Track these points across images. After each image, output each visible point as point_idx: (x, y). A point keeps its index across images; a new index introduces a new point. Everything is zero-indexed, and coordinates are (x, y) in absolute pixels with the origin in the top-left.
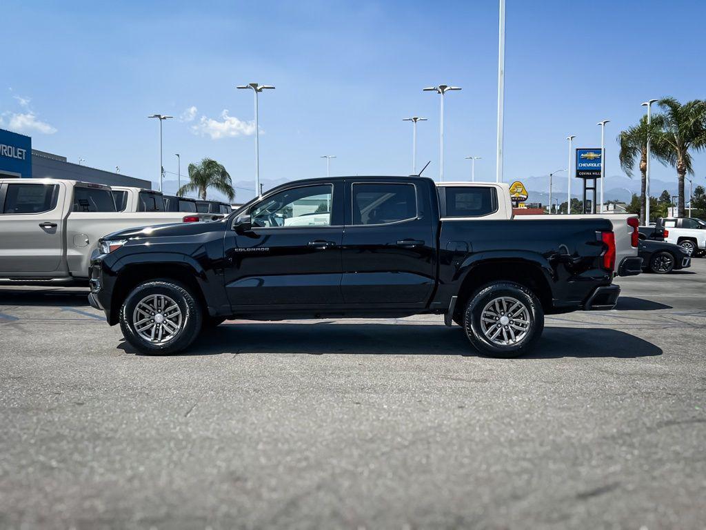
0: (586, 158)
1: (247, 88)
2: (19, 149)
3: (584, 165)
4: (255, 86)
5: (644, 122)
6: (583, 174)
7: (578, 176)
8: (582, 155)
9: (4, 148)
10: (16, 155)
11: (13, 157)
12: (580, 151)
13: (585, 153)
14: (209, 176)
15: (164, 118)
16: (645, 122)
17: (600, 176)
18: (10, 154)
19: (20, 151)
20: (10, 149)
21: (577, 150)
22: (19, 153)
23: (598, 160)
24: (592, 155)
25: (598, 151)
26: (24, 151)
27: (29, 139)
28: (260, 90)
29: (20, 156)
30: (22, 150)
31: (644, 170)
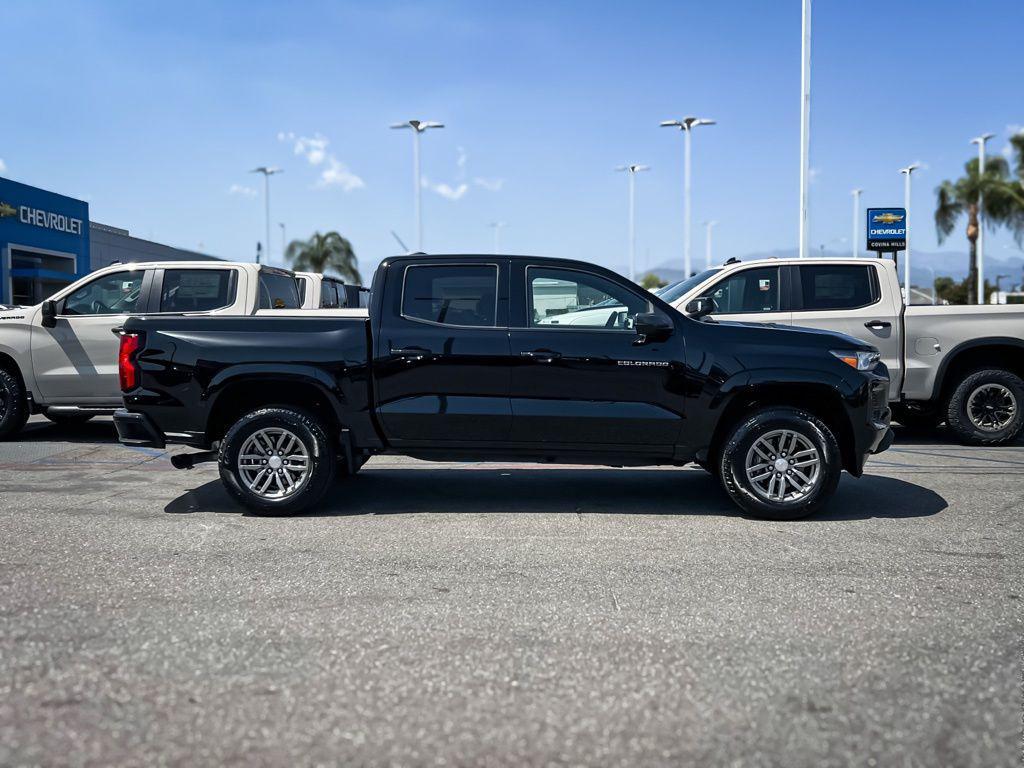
0: (881, 222)
1: (405, 126)
2: (73, 220)
3: (879, 232)
4: (416, 124)
5: (972, 167)
6: (877, 244)
7: (870, 248)
8: (876, 217)
9: (54, 218)
10: (69, 228)
11: (65, 232)
12: (872, 212)
13: (879, 214)
14: (327, 254)
15: (272, 173)
16: (976, 168)
17: (904, 248)
18: (61, 226)
19: (74, 223)
20: (61, 219)
21: (868, 210)
22: (73, 225)
23: (901, 224)
24: (891, 217)
25: (901, 211)
26: (80, 222)
27: (85, 205)
28: (422, 131)
29: (74, 228)
30: (75, 220)
31: (973, 238)
